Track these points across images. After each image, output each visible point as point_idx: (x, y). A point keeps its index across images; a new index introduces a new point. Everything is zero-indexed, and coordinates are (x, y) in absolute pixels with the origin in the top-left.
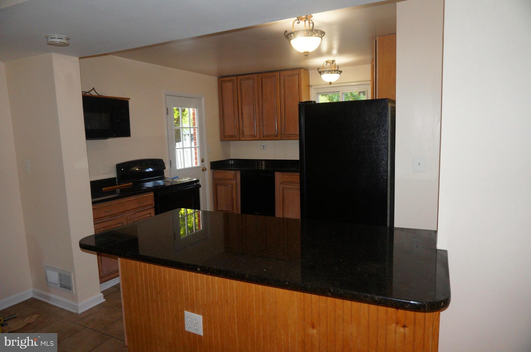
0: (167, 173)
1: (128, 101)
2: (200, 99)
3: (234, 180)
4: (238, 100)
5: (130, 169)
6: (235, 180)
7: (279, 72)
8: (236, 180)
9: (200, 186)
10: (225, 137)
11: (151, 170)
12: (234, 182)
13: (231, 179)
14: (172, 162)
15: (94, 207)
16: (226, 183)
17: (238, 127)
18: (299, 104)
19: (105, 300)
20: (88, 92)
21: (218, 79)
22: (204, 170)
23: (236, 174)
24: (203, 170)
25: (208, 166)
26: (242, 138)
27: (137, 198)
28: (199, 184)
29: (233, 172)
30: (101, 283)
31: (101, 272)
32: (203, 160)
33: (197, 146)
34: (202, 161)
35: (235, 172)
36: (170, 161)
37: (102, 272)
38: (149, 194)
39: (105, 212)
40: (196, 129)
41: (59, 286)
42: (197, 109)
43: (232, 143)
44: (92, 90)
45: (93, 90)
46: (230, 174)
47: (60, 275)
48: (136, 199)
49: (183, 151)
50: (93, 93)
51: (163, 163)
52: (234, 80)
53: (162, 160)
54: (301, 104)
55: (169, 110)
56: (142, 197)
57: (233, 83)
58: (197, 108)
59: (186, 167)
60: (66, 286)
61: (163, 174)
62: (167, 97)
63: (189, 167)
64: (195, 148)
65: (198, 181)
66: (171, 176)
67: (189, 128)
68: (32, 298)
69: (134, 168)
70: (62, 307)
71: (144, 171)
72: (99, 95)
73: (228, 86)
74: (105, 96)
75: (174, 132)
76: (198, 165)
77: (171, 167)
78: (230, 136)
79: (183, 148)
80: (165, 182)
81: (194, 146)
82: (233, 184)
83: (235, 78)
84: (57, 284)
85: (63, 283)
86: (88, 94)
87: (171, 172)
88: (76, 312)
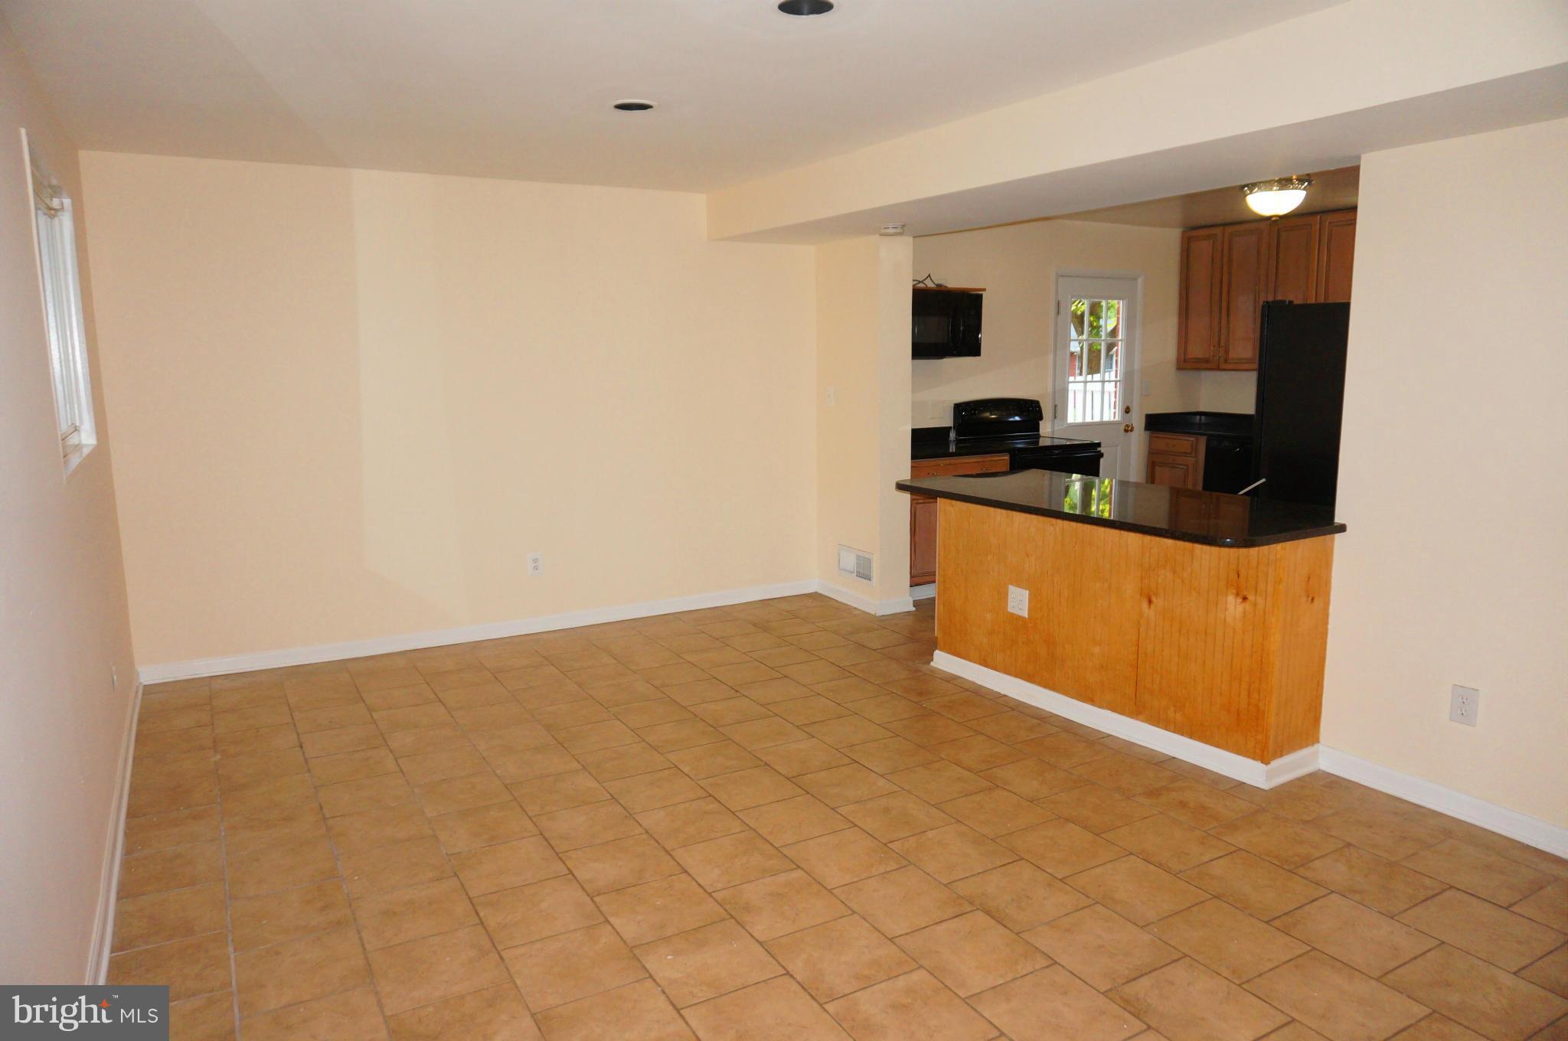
0: (1046, 428)
1: (981, 296)
2: (1135, 279)
3: (1192, 455)
4: (1221, 281)
5: (977, 414)
6: (1194, 455)
7: (1319, 217)
8: (1197, 457)
9: (1102, 455)
10: (1188, 362)
11: (1017, 418)
12: (1191, 460)
13: (1185, 454)
14: (1059, 410)
15: (914, 465)
16: (1173, 462)
17: (1216, 341)
19: (914, 609)
20: (922, 282)
21: (1184, 233)
22: (1128, 429)
23: (1196, 443)
24: (1126, 431)
25: (1138, 421)
26: (1224, 365)
27: (981, 459)
28: (1100, 451)
29: (1192, 439)
30: (911, 586)
31: (913, 570)
32: (1129, 409)
33: (1118, 379)
34: (1127, 410)
35: (1197, 439)
36: (1054, 406)
37: (915, 569)
38: (1002, 456)
39: (929, 474)
40: (1120, 343)
41: (854, 574)
42: (1125, 302)
43: (1204, 374)
45: (930, 278)
46: (1182, 443)
47: (858, 557)
48: (979, 462)
49: (1085, 387)
50: (930, 284)
51: (1039, 407)
52: (1216, 235)
53: (1038, 402)
54: (1266, 307)
55: (1061, 309)
56: (989, 458)
57: (1213, 243)
58: (1125, 299)
59: (1088, 420)
60: (864, 574)
61: (1038, 429)
62: (1061, 279)
63: (1094, 421)
64: (1116, 382)
65: (1099, 445)
66: (1053, 432)
67: (1103, 340)
68: (816, 592)
69: (987, 414)
70: (855, 606)
71: (1005, 419)
72: (938, 285)
73: (1203, 248)
74: (946, 287)
75: (1068, 355)
76: (1117, 419)
77: (1055, 417)
78: (1198, 360)
79: (1085, 382)
80: (1038, 442)
81: (1113, 378)
82: (1187, 465)
83: (1218, 231)
84: (852, 573)
85: (862, 571)
86: (921, 285)
87: (1053, 427)
88: (873, 613)
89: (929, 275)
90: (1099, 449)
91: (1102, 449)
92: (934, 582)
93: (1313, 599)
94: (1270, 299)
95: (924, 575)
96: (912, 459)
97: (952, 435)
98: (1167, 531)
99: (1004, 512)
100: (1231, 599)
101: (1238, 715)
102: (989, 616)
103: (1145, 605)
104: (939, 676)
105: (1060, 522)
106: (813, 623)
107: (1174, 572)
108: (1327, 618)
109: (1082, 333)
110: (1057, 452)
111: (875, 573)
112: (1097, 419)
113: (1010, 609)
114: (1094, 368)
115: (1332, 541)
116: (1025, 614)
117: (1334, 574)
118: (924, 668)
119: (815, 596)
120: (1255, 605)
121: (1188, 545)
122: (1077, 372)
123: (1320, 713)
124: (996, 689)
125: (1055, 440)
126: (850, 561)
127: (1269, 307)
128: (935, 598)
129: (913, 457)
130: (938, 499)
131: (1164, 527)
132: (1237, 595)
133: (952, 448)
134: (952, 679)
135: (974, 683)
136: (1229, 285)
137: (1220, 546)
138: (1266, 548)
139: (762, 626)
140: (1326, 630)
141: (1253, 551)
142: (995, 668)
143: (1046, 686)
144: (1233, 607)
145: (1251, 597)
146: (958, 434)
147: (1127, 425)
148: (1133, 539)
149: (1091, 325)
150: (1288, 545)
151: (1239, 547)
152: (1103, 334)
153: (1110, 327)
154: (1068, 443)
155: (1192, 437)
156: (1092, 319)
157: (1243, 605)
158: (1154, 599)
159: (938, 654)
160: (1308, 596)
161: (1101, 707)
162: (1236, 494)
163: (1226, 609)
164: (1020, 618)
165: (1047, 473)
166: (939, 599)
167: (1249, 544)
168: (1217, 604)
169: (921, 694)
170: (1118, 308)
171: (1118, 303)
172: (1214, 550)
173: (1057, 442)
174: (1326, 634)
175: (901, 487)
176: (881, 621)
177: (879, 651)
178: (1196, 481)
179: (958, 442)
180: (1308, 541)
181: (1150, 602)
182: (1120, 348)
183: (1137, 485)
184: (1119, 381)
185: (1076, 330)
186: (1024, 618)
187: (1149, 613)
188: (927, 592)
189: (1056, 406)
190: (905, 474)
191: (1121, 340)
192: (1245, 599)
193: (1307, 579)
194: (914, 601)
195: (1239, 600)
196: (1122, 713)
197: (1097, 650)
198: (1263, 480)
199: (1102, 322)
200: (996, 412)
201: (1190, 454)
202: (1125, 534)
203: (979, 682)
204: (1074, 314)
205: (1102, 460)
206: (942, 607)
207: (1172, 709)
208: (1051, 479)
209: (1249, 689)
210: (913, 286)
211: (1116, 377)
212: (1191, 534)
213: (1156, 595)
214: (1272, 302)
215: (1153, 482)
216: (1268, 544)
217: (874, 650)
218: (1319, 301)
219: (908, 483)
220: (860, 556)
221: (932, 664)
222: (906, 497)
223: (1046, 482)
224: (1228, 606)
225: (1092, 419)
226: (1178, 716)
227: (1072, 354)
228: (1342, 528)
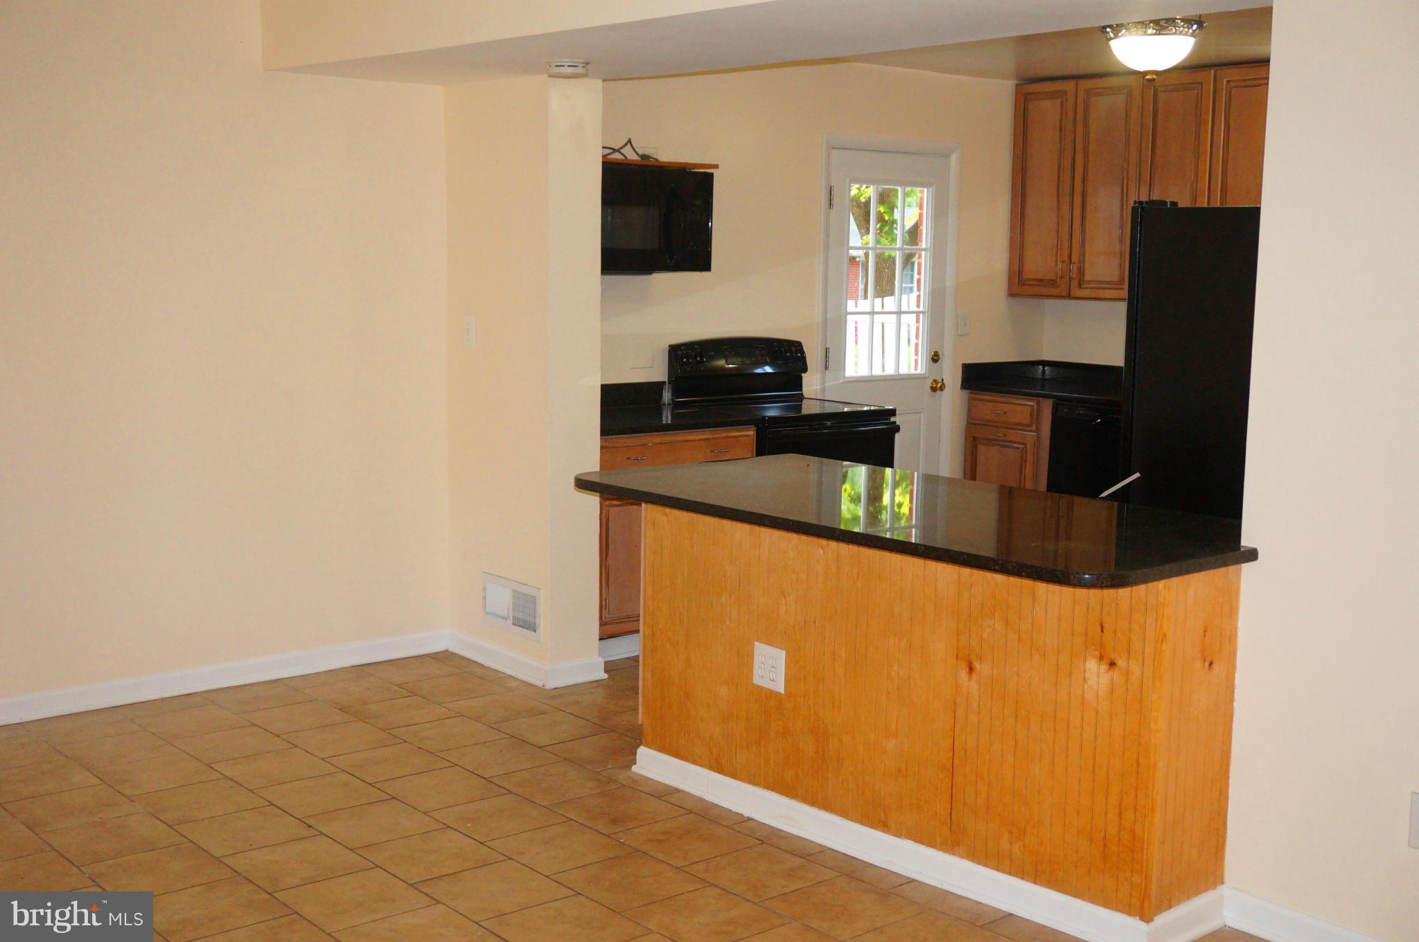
0: (812, 384)
1: (712, 175)
2: (947, 156)
3: (1031, 428)
4: (1074, 160)
5: (703, 362)
6: (1033, 428)
7: (1213, 72)
8: (1038, 430)
9: (897, 429)
10: (1024, 284)
11: (768, 369)
12: (1030, 435)
13: (1022, 426)
14: (832, 357)
15: (605, 444)
16: (1004, 439)
17: (1066, 253)
18: (1133, 208)
19: (606, 676)
20: (618, 151)
21: (1016, 89)
22: (937, 387)
23: (1038, 410)
24: (934, 389)
25: (952, 375)
26: (1076, 292)
27: (710, 437)
28: (895, 422)
29: (1032, 404)
30: (600, 639)
31: (604, 610)
32: (938, 356)
33: (921, 309)
34: (935, 358)
35: (1038, 403)
36: (825, 350)
37: (606, 609)
38: (743, 431)
39: (628, 458)
40: (923, 253)
41: (510, 622)
42: (931, 191)
43: (1049, 304)
44: (626, 144)
45: (629, 145)
46: (1018, 408)
47: (516, 594)
49: (872, 319)
50: (631, 156)
51: (802, 352)
52: (1065, 92)
53: (799, 344)
54: (1137, 208)
55: (835, 193)
56: (723, 435)
57: (1062, 103)
58: (931, 186)
59: (877, 371)
60: (526, 623)
61: (798, 385)
62: (835, 153)
63: (885, 374)
64: (918, 313)
65: (893, 412)
66: (823, 390)
67: (898, 249)
68: (447, 651)
69: (721, 363)
70: (509, 672)
71: (750, 372)
72: (645, 157)
73: (1047, 111)
74: (656, 160)
75: (846, 261)
76: (919, 371)
77: (826, 368)
78: (1041, 282)
79: (873, 313)
80: (799, 408)
81: (914, 308)
82: (1024, 444)
83: (1069, 86)
84: (505, 619)
85: (521, 616)
86: (617, 156)
87: (823, 382)
88: (540, 684)
89: (629, 141)
90: (892, 419)
91: (897, 419)
92: (637, 631)
93: (1211, 664)
94: (1144, 198)
95: (620, 621)
96: (602, 435)
97: (667, 396)
98: (995, 561)
99: (747, 527)
100: (1092, 665)
101: (1105, 845)
102: (723, 691)
103: (963, 674)
104: (646, 789)
105: (833, 545)
106: (440, 704)
107: (1007, 622)
108: (1233, 692)
109: (868, 232)
110: (829, 423)
111: (543, 621)
112: (890, 371)
113: (757, 680)
114: (884, 287)
115: (1238, 573)
116: (780, 687)
117: (1240, 624)
118: (622, 776)
119: (444, 657)
120: (1127, 674)
121: (1028, 583)
122: (861, 293)
123: (1224, 837)
124: (735, 808)
125: (826, 404)
126: (502, 600)
127: (1143, 208)
128: (638, 656)
129: (605, 432)
130: (643, 505)
131: (992, 556)
132: (1101, 658)
133: (667, 418)
134: (666, 794)
135: (701, 800)
136: (1085, 169)
137: (1075, 586)
138: (1143, 587)
139: (354, 712)
140: (1232, 710)
141: (1124, 592)
142: (733, 775)
143: (813, 802)
144: (1095, 674)
145: (1121, 662)
146: (676, 394)
147: (935, 381)
148: (945, 572)
149: (880, 218)
150: (1174, 581)
151: (1101, 587)
152: (898, 232)
153: (909, 223)
154: (846, 410)
155: (1031, 400)
156: (882, 209)
157: (1111, 672)
158: (977, 665)
159: (643, 753)
160: (1204, 660)
161: (898, 834)
162: (1097, 496)
163: (1085, 680)
164: (771, 694)
165: (813, 461)
166: (644, 660)
167: (1117, 582)
168: (1071, 674)
169: (615, 821)
170: (922, 199)
171: (922, 192)
172: (1067, 591)
173: (830, 408)
174: (1232, 716)
175: (583, 484)
176: (553, 697)
177: (549, 748)
178: (1037, 475)
179: (675, 405)
180: (1202, 576)
181: (971, 669)
182: (923, 260)
183: (951, 481)
184: (923, 312)
185: (858, 226)
186: (778, 694)
187: (970, 685)
188: (626, 647)
189: (827, 350)
190: (590, 461)
191: (925, 250)
192: (1112, 664)
193: (1202, 633)
194: (605, 662)
195: (1104, 667)
196: (931, 844)
197: (891, 744)
198: (1137, 475)
199: (897, 215)
200: (734, 359)
201: (1027, 425)
202: (932, 565)
203: (710, 798)
204: (855, 200)
205: (897, 436)
206: (649, 675)
207: (1006, 836)
208: (821, 472)
209: (1120, 805)
210: (604, 156)
211: (918, 306)
212: (1031, 567)
213: (980, 659)
214: (1147, 203)
215: (973, 477)
216: (1145, 582)
217: (540, 747)
218: (1212, 205)
219: (596, 479)
220: (518, 593)
221: (635, 768)
222: (592, 501)
223: (813, 477)
224: (1087, 675)
225: (883, 371)
226: (1016, 849)
227: (853, 260)
228: (1252, 555)
